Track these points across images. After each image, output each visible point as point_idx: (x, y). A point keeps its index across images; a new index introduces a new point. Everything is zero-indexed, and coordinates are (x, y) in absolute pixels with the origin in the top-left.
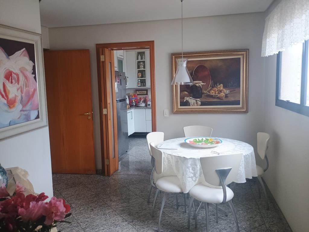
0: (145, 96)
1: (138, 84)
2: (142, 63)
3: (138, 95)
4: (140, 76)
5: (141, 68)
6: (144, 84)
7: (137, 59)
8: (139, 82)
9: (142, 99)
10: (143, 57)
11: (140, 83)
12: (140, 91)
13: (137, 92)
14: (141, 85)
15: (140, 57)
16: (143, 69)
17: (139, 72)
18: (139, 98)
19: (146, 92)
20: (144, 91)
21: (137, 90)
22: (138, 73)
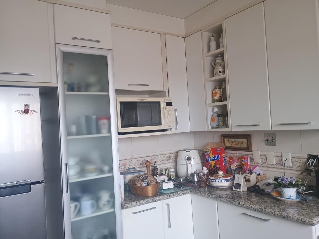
0: (245, 154)
3: (227, 148)
4: (217, 97)
5: (216, 73)
8: (215, 116)
11: (216, 119)
12: (233, 140)
13: (226, 140)
18: (227, 159)
19: (245, 141)
20: (241, 140)
21: (224, 136)
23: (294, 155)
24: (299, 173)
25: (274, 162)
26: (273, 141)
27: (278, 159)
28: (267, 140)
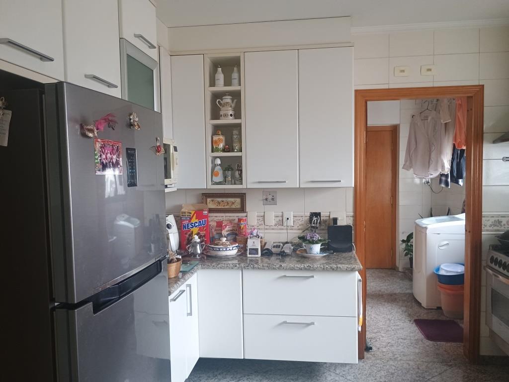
0: (235, 216)
1: (213, 173)
2: (228, 99)
3: (211, 211)
4: (221, 146)
5: (226, 115)
6: (237, 173)
7: (213, 83)
8: (218, 168)
9: (226, 226)
10: (235, 75)
11: (221, 172)
12: (220, 200)
13: (209, 200)
14: (225, 177)
15: (220, 77)
16: (231, 120)
17: (217, 129)
18: (213, 224)
19: (238, 200)
20: (232, 200)
21: (207, 195)
22: (215, 133)
23: (296, 214)
24: (301, 231)
25: (273, 222)
26: (273, 199)
27: (278, 219)
28: (266, 199)
